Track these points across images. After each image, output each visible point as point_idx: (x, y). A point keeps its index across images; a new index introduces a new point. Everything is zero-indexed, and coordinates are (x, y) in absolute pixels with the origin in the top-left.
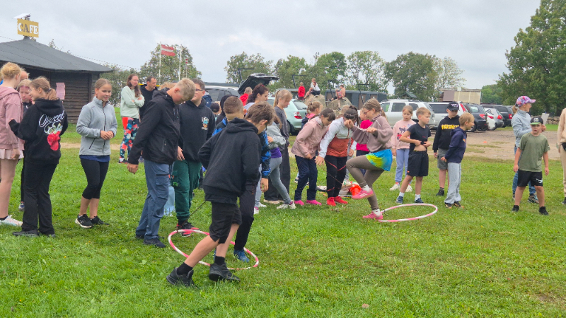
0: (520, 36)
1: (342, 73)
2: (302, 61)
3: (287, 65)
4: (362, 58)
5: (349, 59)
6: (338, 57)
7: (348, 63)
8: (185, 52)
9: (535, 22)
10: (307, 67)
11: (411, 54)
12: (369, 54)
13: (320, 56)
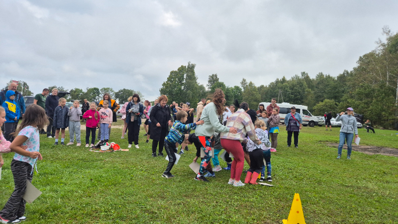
0: (164, 84)
1: (98, 96)
2: (81, 91)
3: (75, 92)
4: (106, 90)
5: (101, 90)
6: (97, 89)
7: (100, 92)
8: (25, 84)
9: (169, 79)
10: (83, 93)
11: (124, 89)
12: (109, 88)
13: (88, 89)
